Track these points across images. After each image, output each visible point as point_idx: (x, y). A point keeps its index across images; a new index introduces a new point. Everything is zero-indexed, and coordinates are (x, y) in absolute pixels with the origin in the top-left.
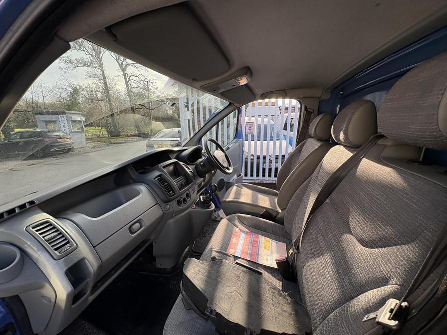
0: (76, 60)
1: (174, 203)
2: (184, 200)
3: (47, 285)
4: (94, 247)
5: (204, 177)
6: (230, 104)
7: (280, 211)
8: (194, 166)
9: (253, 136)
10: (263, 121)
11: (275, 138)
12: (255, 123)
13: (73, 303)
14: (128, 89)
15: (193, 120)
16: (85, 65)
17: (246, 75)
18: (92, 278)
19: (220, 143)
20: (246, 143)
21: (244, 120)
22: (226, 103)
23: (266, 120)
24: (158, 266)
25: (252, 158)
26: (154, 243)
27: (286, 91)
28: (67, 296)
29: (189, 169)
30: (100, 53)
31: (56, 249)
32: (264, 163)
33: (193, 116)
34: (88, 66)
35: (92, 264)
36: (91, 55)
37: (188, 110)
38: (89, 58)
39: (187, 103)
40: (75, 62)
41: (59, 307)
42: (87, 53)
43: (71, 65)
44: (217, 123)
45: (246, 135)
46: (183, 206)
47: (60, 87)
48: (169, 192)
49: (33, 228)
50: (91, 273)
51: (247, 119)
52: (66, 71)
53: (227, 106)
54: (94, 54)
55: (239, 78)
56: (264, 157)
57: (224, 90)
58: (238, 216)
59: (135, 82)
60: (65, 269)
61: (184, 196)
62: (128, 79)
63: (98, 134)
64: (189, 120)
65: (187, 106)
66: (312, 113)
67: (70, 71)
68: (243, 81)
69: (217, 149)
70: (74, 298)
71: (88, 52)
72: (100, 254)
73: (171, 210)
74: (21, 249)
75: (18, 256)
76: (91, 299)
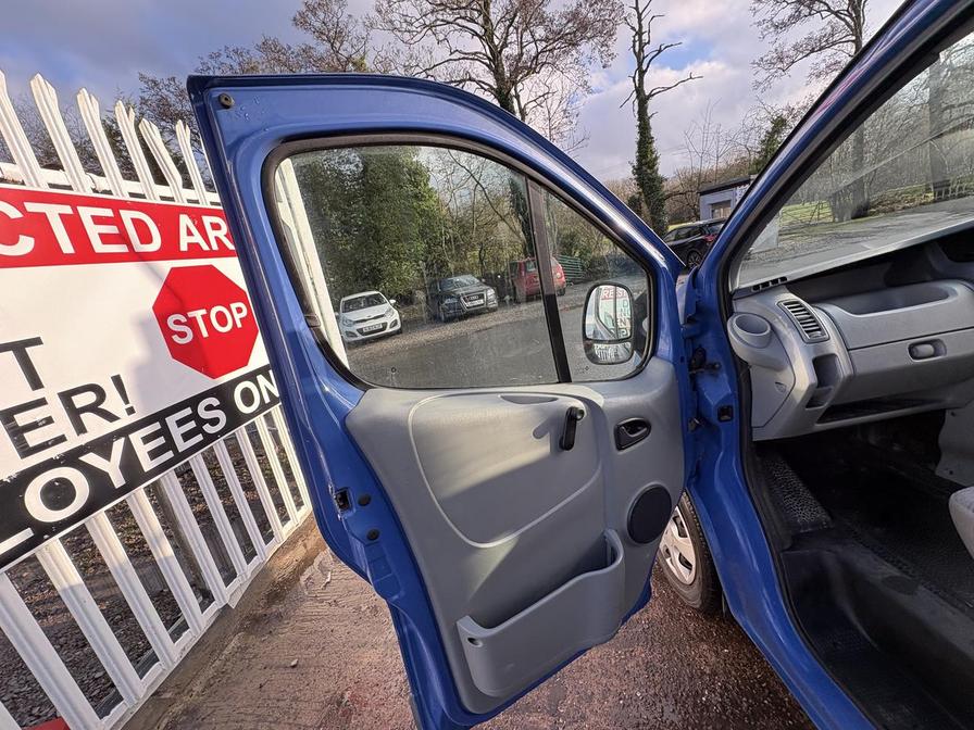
3: (789, 368)
4: (848, 350)
13: (807, 407)
18: (838, 386)
26: (948, 414)
28: (809, 388)
31: (807, 332)
35: (844, 368)
41: (794, 399)
49: (786, 304)
50: (838, 378)
60: (814, 356)
70: (812, 399)
72: (855, 362)
74: (771, 325)
75: (769, 329)
76: (819, 427)
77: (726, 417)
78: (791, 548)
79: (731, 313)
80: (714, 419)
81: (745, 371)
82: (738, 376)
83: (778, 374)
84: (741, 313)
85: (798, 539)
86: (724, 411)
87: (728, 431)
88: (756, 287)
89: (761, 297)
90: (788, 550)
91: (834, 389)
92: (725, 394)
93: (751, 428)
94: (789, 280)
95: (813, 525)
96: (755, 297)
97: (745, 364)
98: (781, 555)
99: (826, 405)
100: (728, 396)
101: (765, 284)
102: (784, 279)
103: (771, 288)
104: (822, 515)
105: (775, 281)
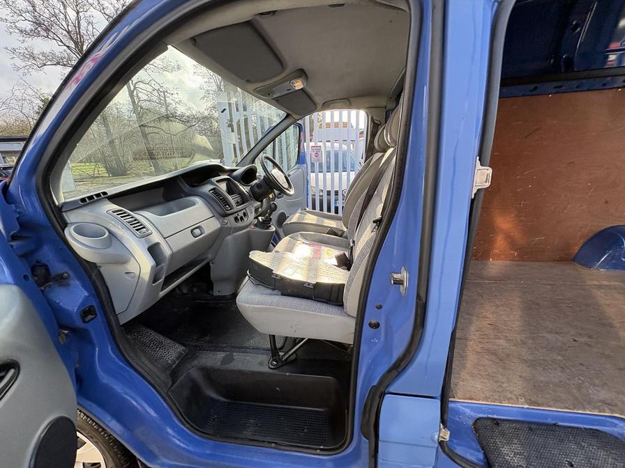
0: (43, 54)
1: (232, 218)
2: (242, 218)
3: (132, 259)
4: (165, 238)
5: (262, 201)
6: (288, 116)
7: (345, 230)
8: (249, 187)
9: (321, 165)
10: (341, 147)
11: (349, 168)
12: (323, 149)
13: (153, 283)
14: (134, 102)
15: (240, 143)
16: (58, 63)
17: (300, 77)
18: (167, 262)
19: (277, 161)
20: (313, 175)
21: (308, 145)
22: (283, 114)
23: (336, 145)
24: (216, 293)
25: (321, 194)
26: (211, 264)
27: (350, 99)
29: (245, 189)
30: (83, 45)
31: (137, 230)
32: (336, 200)
33: (240, 139)
34: (64, 65)
35: (167, 251)
36: (68, 47)
37: (233, 131)
38: (64, 51)
39: (231, 120)
40: (41, 57)
41: (143, 280)
42: (60, 44)
43: (34, 62)
44: (273, 140)
45: (313, 165)
46: (240, 224)
47: (20, 98)
48: (225, 205)
49: (114, 212)
50: (166, 258)
51: (312, 144)
52: (26, 71)
53: (285, 119)
54: (73, 45)
55: (293, 81)
56: (337, 193)
57: (279, 95)
58: (301, 234)
59: (144, 92)
60: (147, 247)
61: (241, 214)
62: (132, 88)
63: (91, 172)
64: (234, 145)
65: (231, 126)
66: (379, 125)
67: (33, 72)
68: (299, 85)
69: (274, 168)
70: (155, 278)
71: (61, 41)
72: (171, 245)
73: (229, 225)
74: (106, 229)
75: (107, 234)
76: (162, 294)
77: (90, 317)
78: (173, 383)
79: (65, 224)
80: (78, 323)
81: (96, 271)
82: (90, 277)
83: (125, 265)
84: (76, 223)
85: (174, 374)
86: (87, 312)
87: (96, 328)
88: (83, 200)
89: (90, 207)
90: (172, 386)
91: (164, 265)
92: (83, 296)
93: (116, 315)
94: (109, 194)
95: (178, 358)
96: (84, 208)
97: (93, 266)
98: (169, 393)
99: (164, 277)
100: (86, 299)
101: (91, 198)
102: (105, 193)
103: (97, 200)
104: (181, 348)
105: (98, 195)
